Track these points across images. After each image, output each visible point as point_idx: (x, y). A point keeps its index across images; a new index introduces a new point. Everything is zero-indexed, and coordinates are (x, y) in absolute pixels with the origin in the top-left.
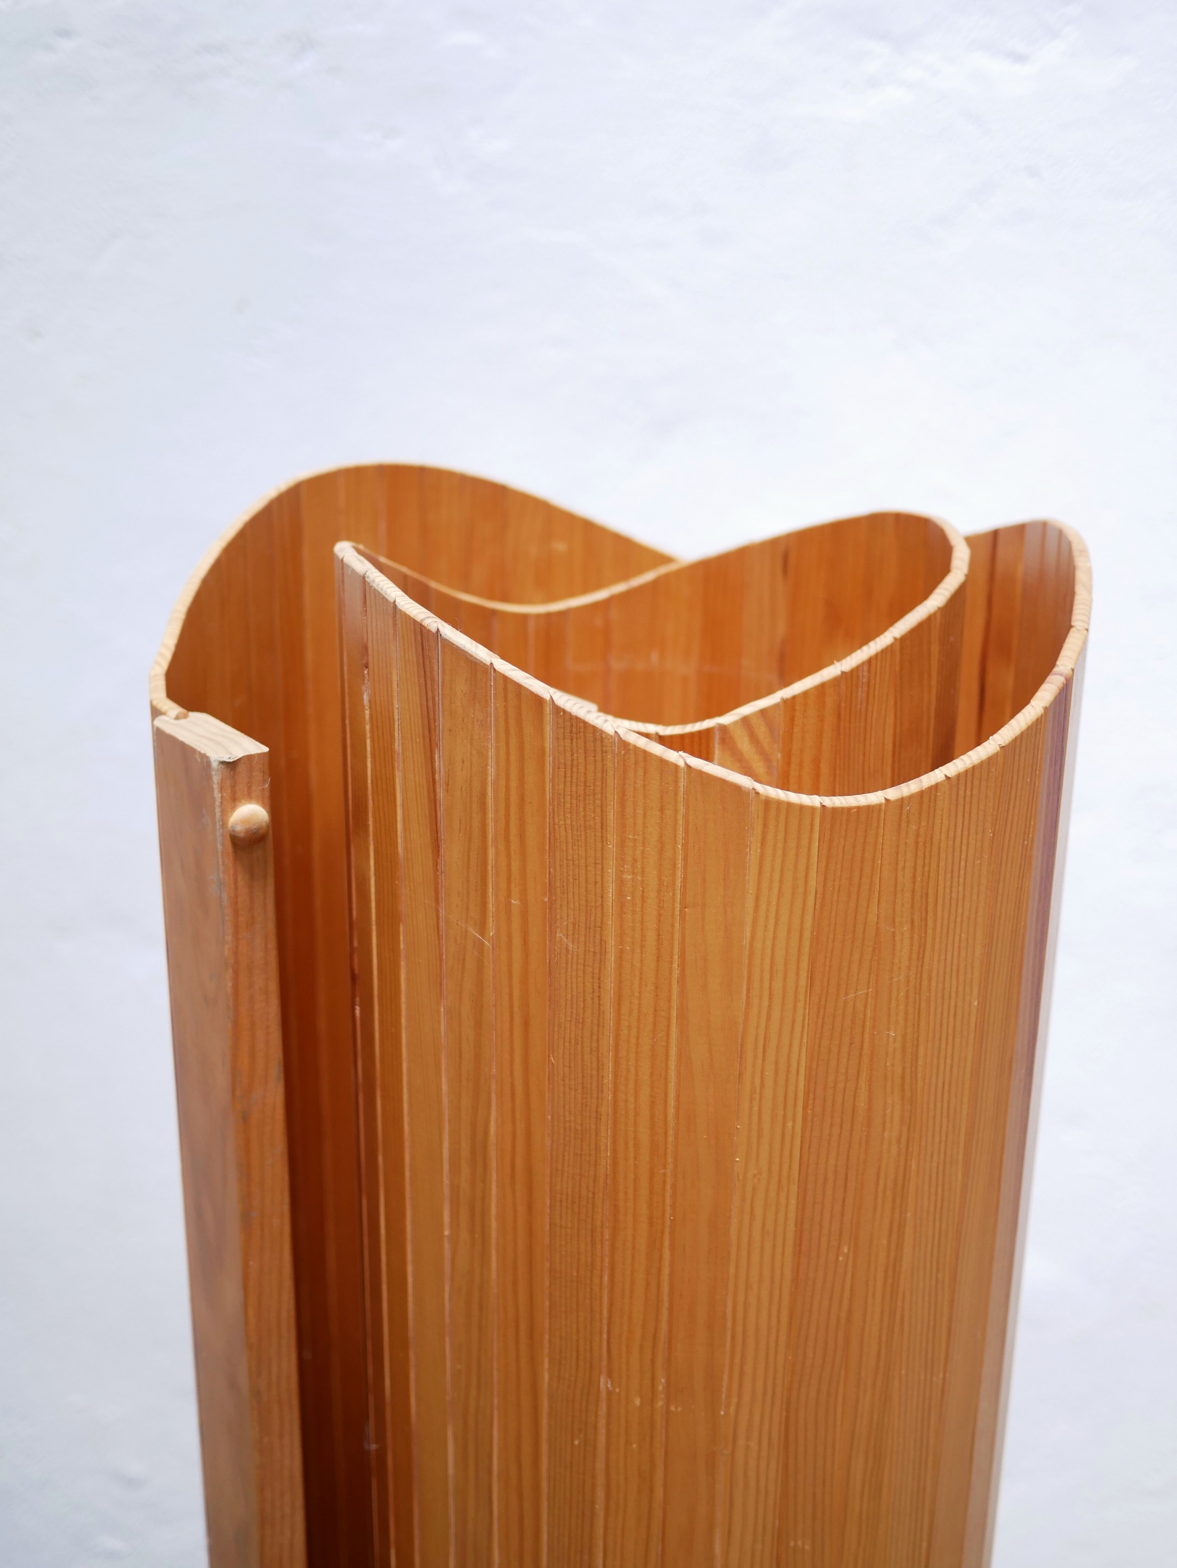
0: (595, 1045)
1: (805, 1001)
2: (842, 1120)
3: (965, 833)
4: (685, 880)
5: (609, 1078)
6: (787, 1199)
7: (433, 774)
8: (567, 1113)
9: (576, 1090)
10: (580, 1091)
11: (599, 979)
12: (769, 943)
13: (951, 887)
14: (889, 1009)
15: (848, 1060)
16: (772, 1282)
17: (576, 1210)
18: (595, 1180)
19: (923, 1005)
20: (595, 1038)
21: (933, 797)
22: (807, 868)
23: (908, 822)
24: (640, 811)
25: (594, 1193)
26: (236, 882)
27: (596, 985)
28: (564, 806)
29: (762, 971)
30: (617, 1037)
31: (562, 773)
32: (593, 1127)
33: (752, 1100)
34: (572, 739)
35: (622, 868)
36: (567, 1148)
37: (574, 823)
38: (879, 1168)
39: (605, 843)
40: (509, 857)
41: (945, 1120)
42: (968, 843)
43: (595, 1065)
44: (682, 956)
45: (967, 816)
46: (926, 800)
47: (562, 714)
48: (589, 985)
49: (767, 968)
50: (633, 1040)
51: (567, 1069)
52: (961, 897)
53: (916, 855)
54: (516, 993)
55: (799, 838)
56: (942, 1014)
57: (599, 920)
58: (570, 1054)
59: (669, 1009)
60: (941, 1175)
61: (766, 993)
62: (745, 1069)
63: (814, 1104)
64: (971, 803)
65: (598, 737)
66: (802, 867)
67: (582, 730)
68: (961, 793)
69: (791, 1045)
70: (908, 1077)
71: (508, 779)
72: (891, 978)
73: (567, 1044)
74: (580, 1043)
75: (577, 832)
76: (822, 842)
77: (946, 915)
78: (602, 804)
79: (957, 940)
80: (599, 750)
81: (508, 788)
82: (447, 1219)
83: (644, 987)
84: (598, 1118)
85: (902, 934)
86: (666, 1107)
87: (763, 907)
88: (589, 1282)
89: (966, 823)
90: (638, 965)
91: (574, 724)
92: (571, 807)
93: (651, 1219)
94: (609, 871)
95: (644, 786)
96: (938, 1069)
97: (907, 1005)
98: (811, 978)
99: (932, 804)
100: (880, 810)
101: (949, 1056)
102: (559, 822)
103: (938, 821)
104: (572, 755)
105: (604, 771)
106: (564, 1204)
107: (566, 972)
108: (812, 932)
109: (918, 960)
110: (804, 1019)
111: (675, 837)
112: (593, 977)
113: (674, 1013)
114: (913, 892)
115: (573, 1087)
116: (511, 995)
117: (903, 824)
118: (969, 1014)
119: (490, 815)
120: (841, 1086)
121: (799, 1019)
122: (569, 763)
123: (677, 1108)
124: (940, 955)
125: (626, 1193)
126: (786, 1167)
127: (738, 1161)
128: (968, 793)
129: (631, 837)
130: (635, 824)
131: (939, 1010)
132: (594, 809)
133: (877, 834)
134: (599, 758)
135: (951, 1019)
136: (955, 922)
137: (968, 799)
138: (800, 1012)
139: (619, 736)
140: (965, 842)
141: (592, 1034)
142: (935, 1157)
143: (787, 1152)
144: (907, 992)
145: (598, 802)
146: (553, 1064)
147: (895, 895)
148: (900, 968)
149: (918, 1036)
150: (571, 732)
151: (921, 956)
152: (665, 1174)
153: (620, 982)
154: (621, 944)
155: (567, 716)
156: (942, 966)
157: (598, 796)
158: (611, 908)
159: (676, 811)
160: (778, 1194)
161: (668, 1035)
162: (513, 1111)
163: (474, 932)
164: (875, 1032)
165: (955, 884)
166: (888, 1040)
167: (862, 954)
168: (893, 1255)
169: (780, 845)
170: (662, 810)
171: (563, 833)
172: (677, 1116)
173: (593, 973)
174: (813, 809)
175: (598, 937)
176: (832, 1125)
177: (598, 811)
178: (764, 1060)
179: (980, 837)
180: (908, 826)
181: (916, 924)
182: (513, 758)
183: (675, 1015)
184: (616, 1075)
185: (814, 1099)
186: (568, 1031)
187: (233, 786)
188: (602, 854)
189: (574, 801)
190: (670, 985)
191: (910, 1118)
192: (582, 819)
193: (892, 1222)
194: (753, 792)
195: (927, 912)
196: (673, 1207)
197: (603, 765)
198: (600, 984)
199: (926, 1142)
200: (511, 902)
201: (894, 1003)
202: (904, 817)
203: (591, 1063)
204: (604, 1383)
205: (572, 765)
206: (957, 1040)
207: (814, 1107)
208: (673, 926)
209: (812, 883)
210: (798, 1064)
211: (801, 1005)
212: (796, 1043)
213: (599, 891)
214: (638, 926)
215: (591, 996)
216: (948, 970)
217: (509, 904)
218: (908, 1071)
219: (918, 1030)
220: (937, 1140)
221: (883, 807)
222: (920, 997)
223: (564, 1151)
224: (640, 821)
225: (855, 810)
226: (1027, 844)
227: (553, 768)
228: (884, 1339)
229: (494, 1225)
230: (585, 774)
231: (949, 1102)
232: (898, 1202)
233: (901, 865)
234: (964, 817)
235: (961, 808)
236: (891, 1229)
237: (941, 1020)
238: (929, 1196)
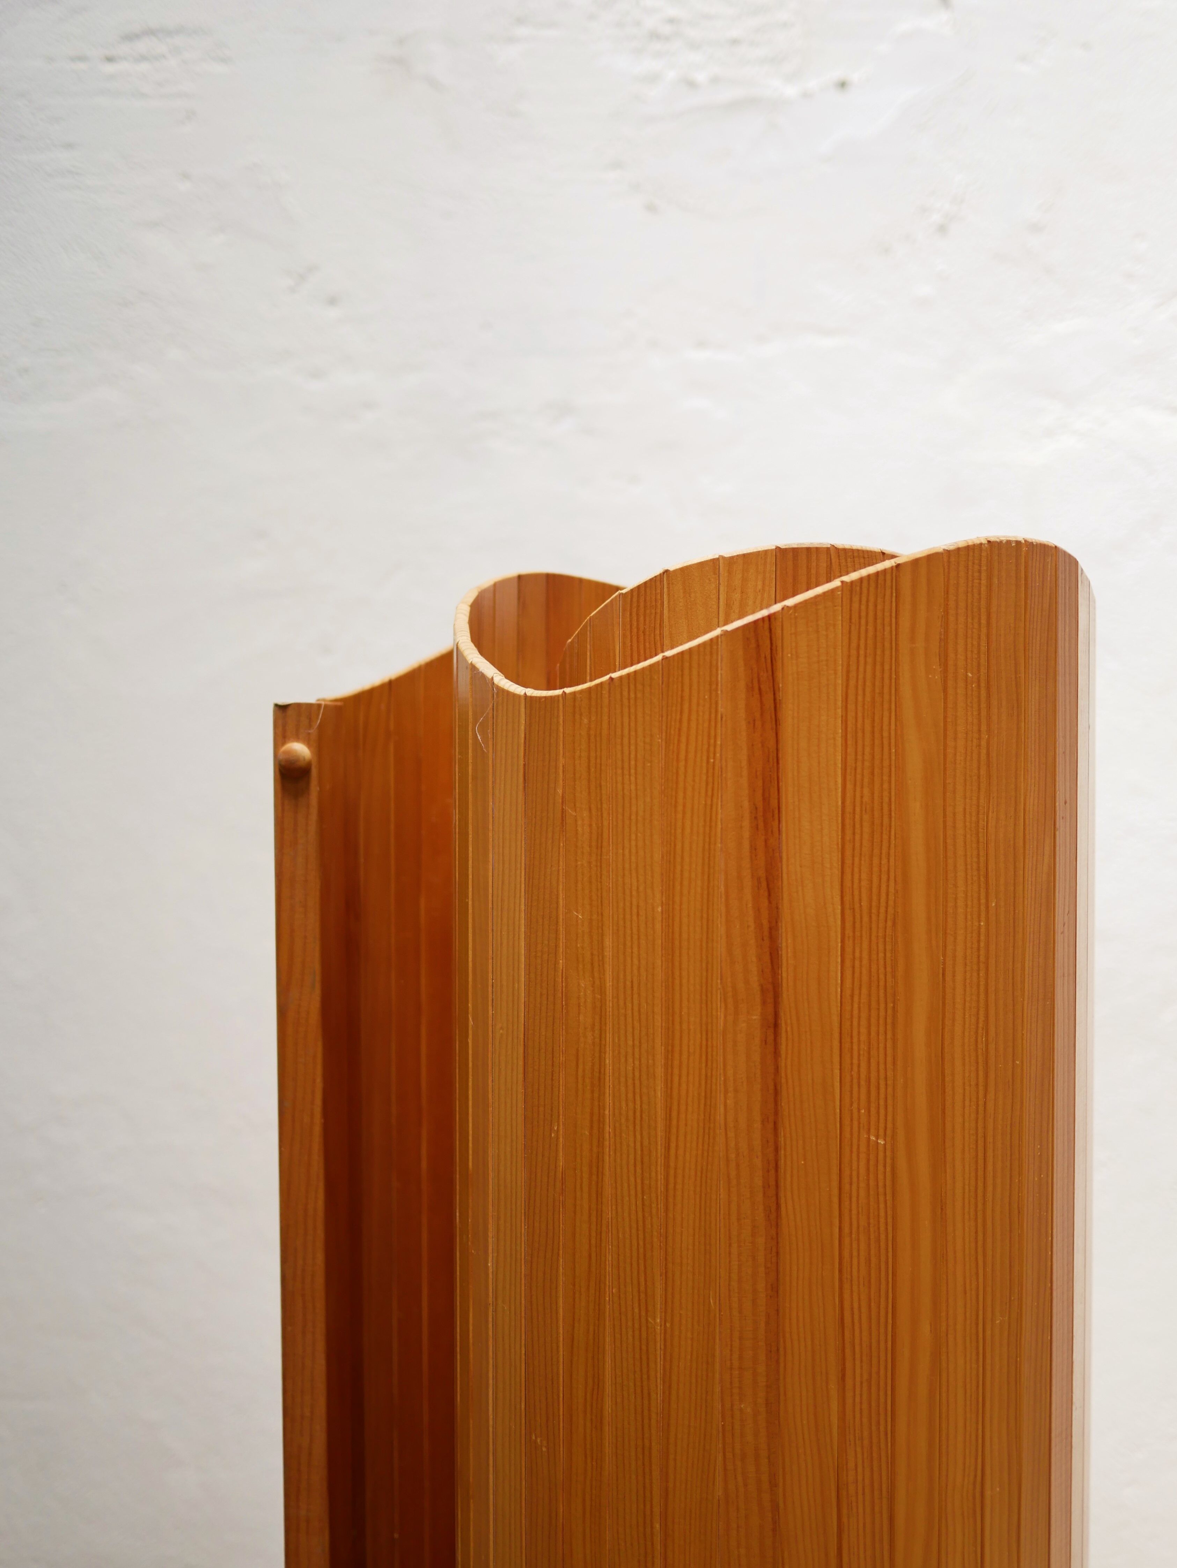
3: (633, 733)
21: (599, 694)
23: (581, 715)
38: (578, 1050)
41: (637, 1025)
42: (636, 744)
45: (633, 717)
46: (594, 696)
52: (633, 795)
53: (589, 746)
55: (512, 722)
64: (636, 706)
68: (625, 693)
72: (576, 860)
85: (583, 820)
89: (633, 724)
97: (590, 892)
109: (597, 848)
114: (589, 781)
117: (577, 716)
118: (653, 918)
128: (632, 695)
136: (630, 819)
137: (632, 702)
144: (590, 876)
148: (583, 853)
151: (599, 845)
166: (577, 921)
174: (521, 696)
179: (648, 740)
180: (581, 719)
181: (594, 812)
193: (592, 1114)
201: (580, 885)
202: (577, 710)
206: (643, 942)
219: (602, 919)
220: (630, 1043)
228: (593, 1242)
231: (639, 1005)
233: (578, 753)
234: (630, 717)
235: (626, 710)
236: (592, 1122)
237: (624, 915)
238: (627, 1100)
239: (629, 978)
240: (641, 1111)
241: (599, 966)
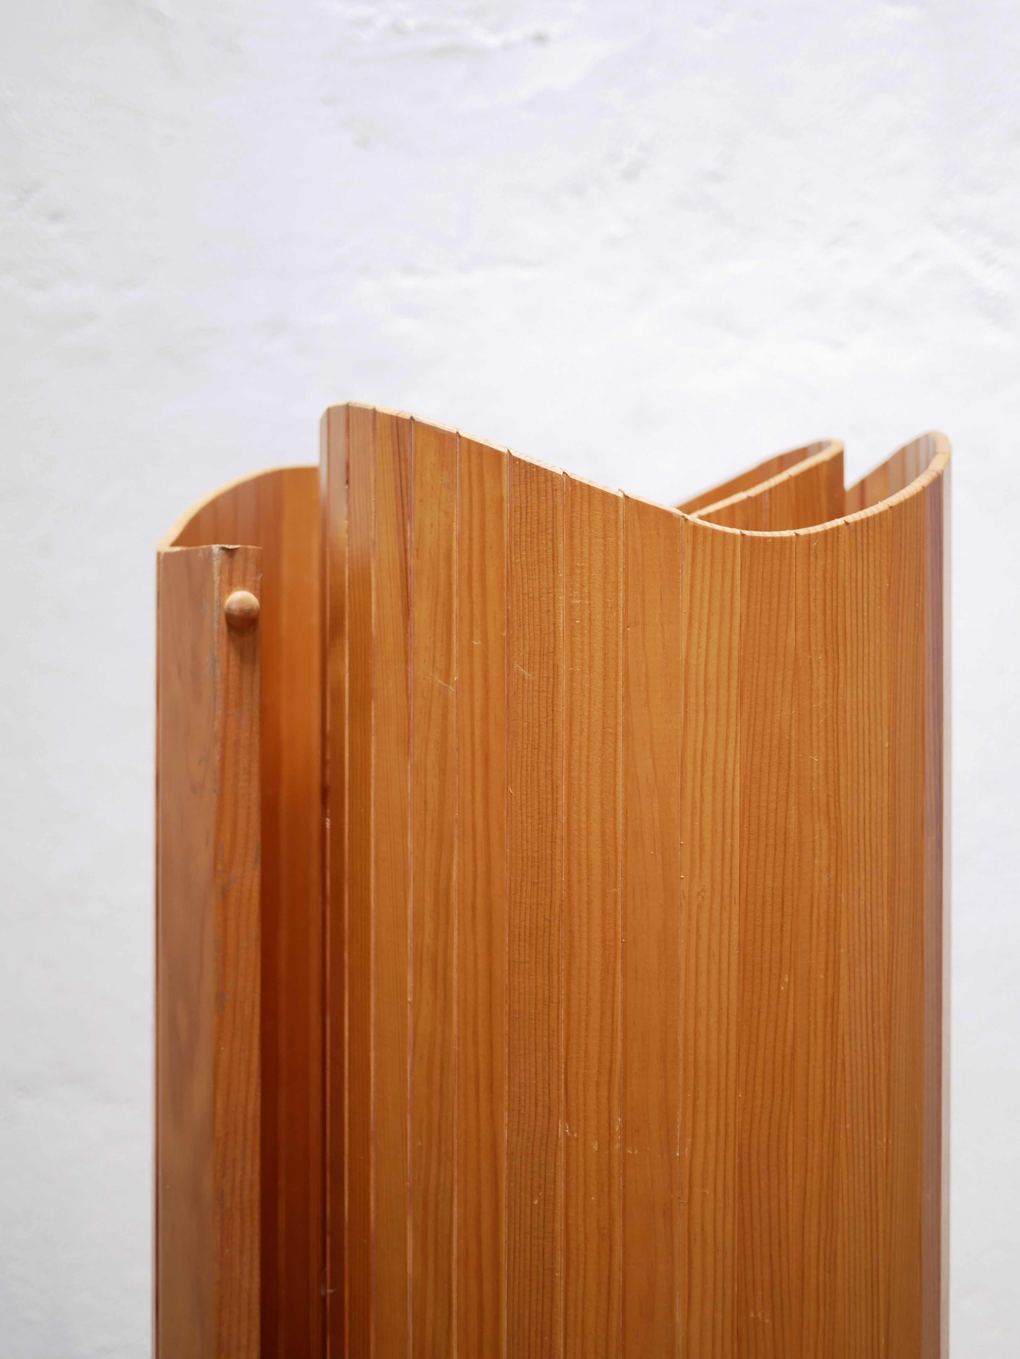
0: (549, 768)
1: (737, 717)
2: (775, 841)
3: (865, 577)
4: (626, 601)
5: (562, 801)
6: (730, 919)
7: (405, 544)
8: (524, 842)
9: (532, 817)
10: (536, 817)
11: (553, 702)
12: (702, 659)
13: (857, 626)
14: (811, 733)
15: (778, 780)
16: (720, 1009)
17: (534, 942)
18: (551, 907)
19: (841, 735)
20: (549, 761)
21: (835, 537)
22: (732, 590)
23: (816, 557)
24: (586, 540)
25: (550, 922)
26: (228, 660)
27: (550, 709)
28: (520, 545)
29: (697, 687)
30: (570, 756)
31: (518, 516)
32: (549, 852)
33: (693, 814)
34: (526, 484)
35: (571, 594)
36: (525, 878)
37: (529, 560)
38: (812, 896)
39: (556, 573)
40: (471, 602)
41: (868, 858)
42: (868, 588)
43: (549, 789)
44: (626, 675)
45: (865, 562)
46: (830, 539)
47: (517, 463)
48: (543, 710)
49: (702, 684)
50: (584, 759)
51: (524, 797)
52: (866, 637)
53: (825, 589)
54: (478, 733)
55: (724, 563)
56: (858, 748)
57: (552, 645)
58: (527, 781)
59: (616, 726)
60: (868, 915)
61: (702, 708)
62: (686, 783)
63: (749, 822)
64: (868, 551)
65: (549, 478)
66: (728, 589)
67: (535, 474)
68: (859, 538)
69: (726, 760)
70: (832, 806)
71: (471, 530)
72: (811, 704)
73: (524, 772)
74: (536, 769)
75: (532, 566)
76: (743, 568)
77: (855, 652)
78: (553, 538)
79: (866, 677)
80: (549, 489)
81: (471, 539)
82: (410, 985)
83: (593, 706)
84: (553, 843)
85: (818, 663)
86: (615, 824)
87: (696, 625)
88: (546, 1017)
89: (865, 569)
90: (587, 685)
91: (528, 471)
92: (526, 545)
93: (604, 941)
94: (560, 598)
95: (589, 518)
96: (858, 803)
97: (826, 733)
98: (741, 696)
99: (835, 544)
100: (791, 541)
101: (867, 792)
102: (515, 561)
103: (841, 561)
104: (527, 497)
105: (554, 508)
106: (522, 938)
107: (523, 701)
108: (740, 651)
109: (833, 690)
110: (736, 735)
111: (617, 561)
112: (547, 702)
113: (620, 729)
114: (825, 623)
115: (530, 815)
116: (473, 735)
117: (812, 559)
118: (882, 755)
119: (455, 568)
120: (773, 805)
121: (732, 736)
122: (524, 505)
123: (626, 825)
124: (852, 690)
125: (580, 917)
126: (727, 886)
127: (683, 878)
128: (865, 541)
129: (578, 564)
130: (582, 552)
131: (855, 744)
132: (547, 543)
133: (790, 565)
134: (550, 496)
135: (867, 756)
136: (863, 660)
137: (865, 547)
138: (733, 728)
139: (567, 475)
140: (865, 585)
141: (546, 757)
142: (863, 895)
143: (727, 871)
144: (826, 720)
145: (550, 536)
146: (511, 794)
147: (810, 624)
148: (818, 695)
149: (839, 766)
150: (526, 477)
151: (836, 686)
152: (616, 894)
153: (572, 703)
154: (572, 666)
155: (523, 464)
156: (855, 700)
157: (550, 531)
158: (562, 633)
159: (617, 538)
160: (721, 914)
161: (615, 751)
162: (474, 851)
163: (439, 681)
164: (800, 755)
165: (860, 624)
166: (812, 765)
167: (784, 676)
168: (830, 991)
169: (708, 568)
170: (605, 538)
171: (519, 570)
172: (625, 834)
173: (547, 697)
174: (734, 536)
175: (551, 662)
176: (767, 845)
177: (550, 544)
178: (702, 775)
179: (878, 584)
180: (816, 561)
181: (829, 655)
182: (476, 510)
183: (621, 730)
184: (569, 796)
185: (749, 817)
186: (525, 759)
187: (231, 572)
188: (554, 583)
189: (529, 539)
190: (616, 701)
191: (837, 847)
192: (536, 554)
193: (827, 956)
194: (683, 519)
195: (838, 645)
196: (624, 928)
197: (553, 502)
198: (553, 707)
199: (853, 876)
200: (473, 644)
201: (814, 728)
202: (812, 552)
203: (547, 787)
204: (562, 1128)
205: (527, 507)
206: (873, 778)
207: (749, 825)
208: (617, 645)
209: (737, 604)
210: (733, 780)
211: (733, 721)
212: (730, 759)
213: (551, 618)
214: (586, 648)
215: (545, 720)
216: (860, 705)
217: (471, 645)
218: (832, 799)
219: (838, 759)
220: (862, 878)
221: (794, 540)
222: (838, 727)
223: (522, 882)
224: (586, 550)
225: (770, 540)
226: (919, 606)
227: (510, 514)
228: (828, 1084)
229: (455, 976)
230: (538, 513)
231: (870, 839)
232: (831, 936)
233: (812, 596)
234: (863, 562)
235: (860, 554)
236: (827, 963)
237: (858, 754)
238: (860, 935)
239: (861, 815)
240: (872, 942)
241: (835, 806)
